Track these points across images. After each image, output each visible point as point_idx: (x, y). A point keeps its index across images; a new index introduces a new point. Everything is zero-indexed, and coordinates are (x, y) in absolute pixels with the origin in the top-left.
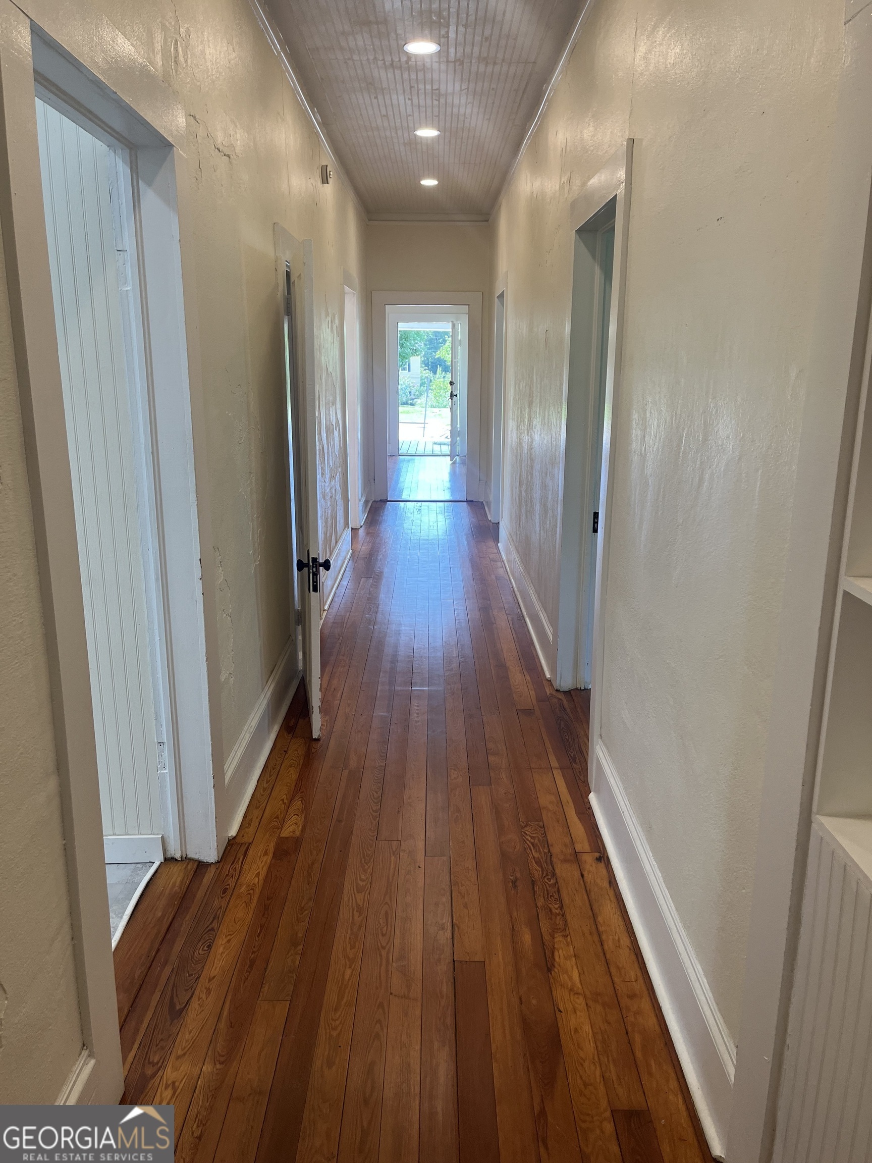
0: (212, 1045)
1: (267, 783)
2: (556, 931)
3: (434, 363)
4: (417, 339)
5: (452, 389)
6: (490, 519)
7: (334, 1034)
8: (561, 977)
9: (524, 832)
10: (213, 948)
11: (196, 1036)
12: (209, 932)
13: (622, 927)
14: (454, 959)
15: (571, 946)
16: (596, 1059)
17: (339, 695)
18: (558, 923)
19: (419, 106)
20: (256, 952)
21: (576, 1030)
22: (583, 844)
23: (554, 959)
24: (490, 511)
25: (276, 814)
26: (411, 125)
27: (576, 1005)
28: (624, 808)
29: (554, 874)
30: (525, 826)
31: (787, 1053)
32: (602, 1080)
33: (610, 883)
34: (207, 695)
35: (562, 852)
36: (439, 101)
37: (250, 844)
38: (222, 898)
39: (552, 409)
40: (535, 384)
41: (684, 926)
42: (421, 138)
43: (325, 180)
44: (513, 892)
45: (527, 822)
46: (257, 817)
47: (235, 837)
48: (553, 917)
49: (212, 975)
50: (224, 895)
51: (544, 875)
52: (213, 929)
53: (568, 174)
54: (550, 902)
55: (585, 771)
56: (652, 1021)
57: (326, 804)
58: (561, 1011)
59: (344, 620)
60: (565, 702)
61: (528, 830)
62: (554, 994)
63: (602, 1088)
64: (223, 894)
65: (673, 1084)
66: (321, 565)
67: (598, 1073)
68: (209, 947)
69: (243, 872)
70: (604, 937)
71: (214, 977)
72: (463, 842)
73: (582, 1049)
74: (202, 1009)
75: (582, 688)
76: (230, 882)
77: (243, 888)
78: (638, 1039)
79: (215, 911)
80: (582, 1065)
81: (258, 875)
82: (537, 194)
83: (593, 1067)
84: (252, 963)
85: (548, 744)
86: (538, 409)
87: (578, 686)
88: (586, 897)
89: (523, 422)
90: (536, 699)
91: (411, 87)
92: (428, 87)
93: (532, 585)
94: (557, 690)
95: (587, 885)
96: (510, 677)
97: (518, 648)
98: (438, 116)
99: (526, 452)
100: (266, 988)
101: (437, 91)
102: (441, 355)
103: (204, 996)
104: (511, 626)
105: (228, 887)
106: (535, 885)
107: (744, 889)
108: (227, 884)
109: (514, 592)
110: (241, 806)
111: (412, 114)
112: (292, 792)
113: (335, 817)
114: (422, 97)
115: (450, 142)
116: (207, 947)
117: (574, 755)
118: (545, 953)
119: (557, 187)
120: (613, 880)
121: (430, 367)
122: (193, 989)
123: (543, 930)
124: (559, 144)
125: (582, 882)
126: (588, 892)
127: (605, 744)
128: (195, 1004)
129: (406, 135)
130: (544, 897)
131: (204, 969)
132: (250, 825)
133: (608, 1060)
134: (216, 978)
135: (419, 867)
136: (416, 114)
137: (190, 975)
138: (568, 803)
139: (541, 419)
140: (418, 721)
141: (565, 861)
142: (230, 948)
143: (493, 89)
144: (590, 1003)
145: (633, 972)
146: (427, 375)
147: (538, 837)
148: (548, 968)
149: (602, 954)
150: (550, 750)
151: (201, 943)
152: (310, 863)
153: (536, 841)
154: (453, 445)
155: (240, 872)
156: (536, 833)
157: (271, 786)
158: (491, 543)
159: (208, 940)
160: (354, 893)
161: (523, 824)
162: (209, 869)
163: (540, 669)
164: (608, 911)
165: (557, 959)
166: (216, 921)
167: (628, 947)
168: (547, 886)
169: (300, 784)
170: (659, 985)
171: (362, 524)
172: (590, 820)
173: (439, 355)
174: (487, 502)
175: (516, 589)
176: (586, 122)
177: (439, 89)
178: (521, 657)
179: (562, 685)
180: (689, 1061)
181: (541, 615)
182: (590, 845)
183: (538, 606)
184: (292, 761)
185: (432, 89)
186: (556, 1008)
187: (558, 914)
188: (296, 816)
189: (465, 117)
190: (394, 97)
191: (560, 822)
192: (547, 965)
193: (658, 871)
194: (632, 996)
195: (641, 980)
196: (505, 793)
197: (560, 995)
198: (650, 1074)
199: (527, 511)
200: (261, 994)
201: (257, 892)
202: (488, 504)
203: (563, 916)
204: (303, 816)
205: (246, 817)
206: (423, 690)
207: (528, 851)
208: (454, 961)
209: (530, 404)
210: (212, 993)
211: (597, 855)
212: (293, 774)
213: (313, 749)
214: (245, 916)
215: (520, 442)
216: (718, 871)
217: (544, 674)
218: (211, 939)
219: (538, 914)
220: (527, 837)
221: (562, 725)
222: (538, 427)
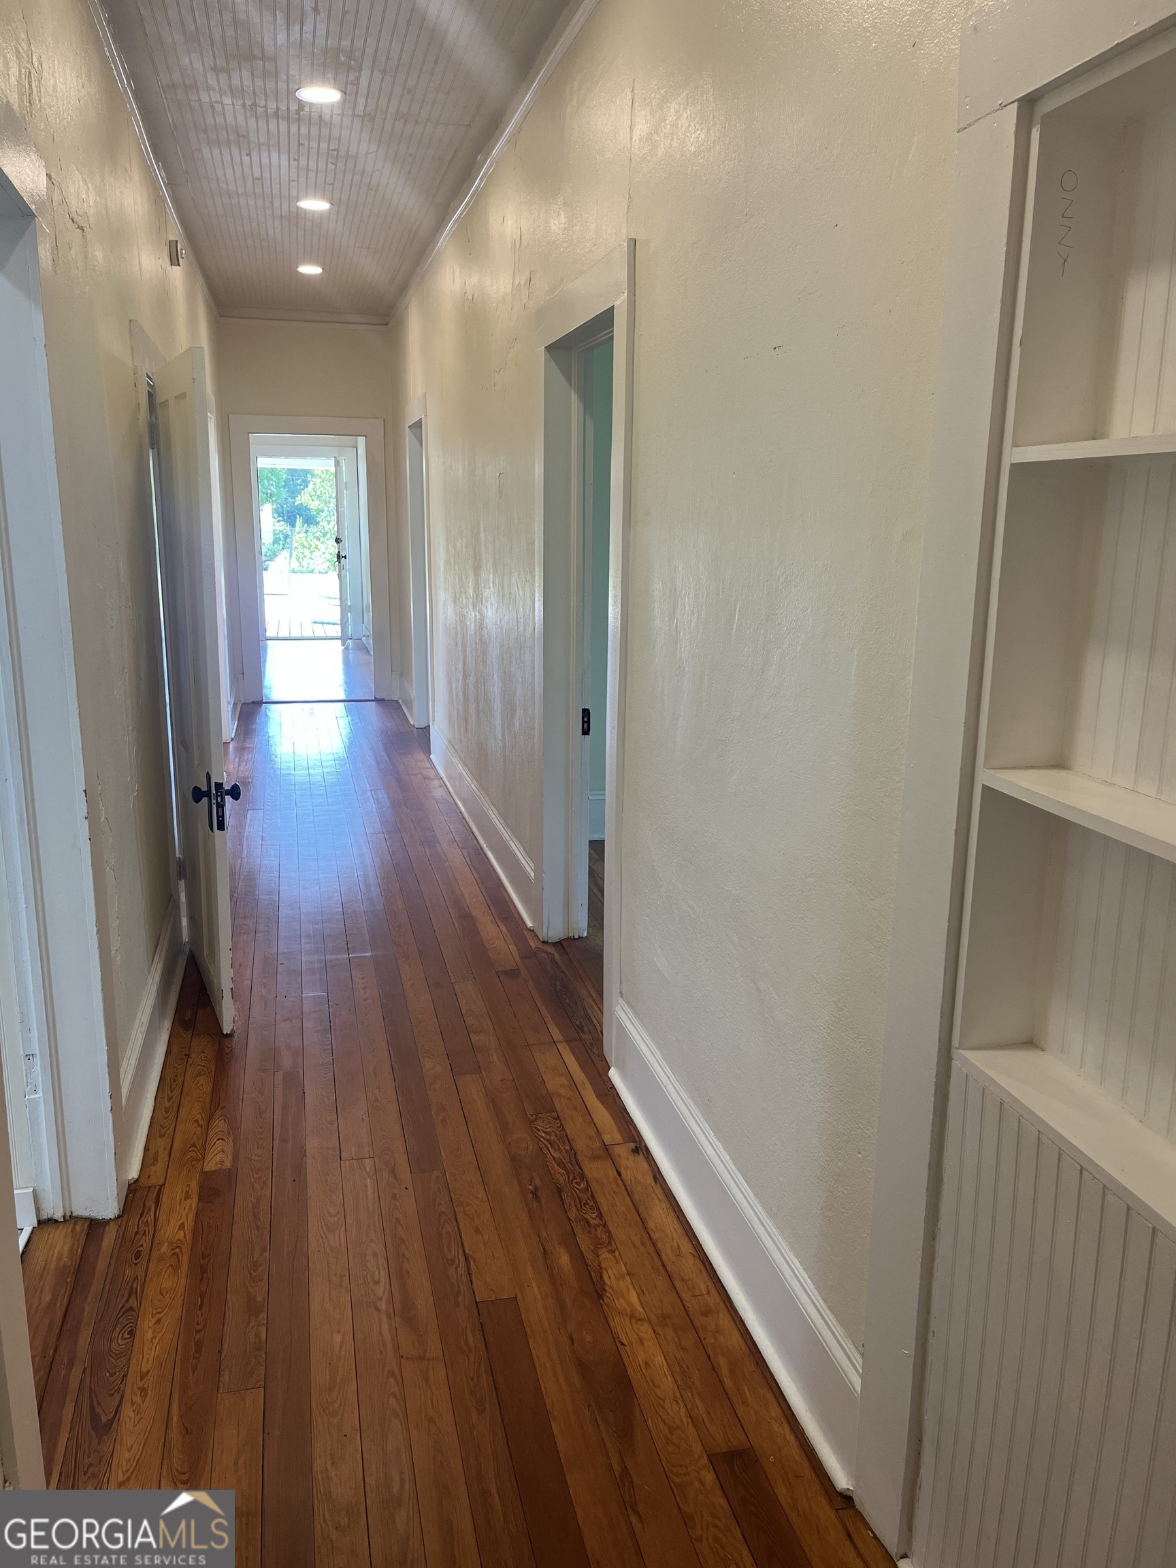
0: (165, 1461)
1: (169, 1101)
2: (599, 1246)
3: (291, 512)
4: (272, 480)
5: (339, 548)
6: (412, 723)
7: (335, 1421)
8: (616, 1302)
9: (535, 1128)
10: (137, 1335)
11: (139, 1453)
12: (126, 1315)
13: (681, 1231)
14: (476, 1301)
15: (622, 1263)
16: (678, 1395)
17: (248, 972)
18: (600, 1237)
19: (308, 170)
20: (201, 1331)
21: (647, 1364)
22: (612, 1135)
23: (604, 1282)
24: (411, 714)
25: (192, 1142)
26: (293, 192)
27: (642, 1335)
28: (665, 1080)
29: (583, 1176)
30: (536, 1119)
31: (932, 1340)
32: (690, 1420)
33: (655, 1178)
34: (100, 981)
35: (587, 1146)
36: (336, 165)
37: (162, 1185)
38: (136, 1264)
39: (515, 577)
40: (483, 543)
41: (769, 1214)
42: (305, 211)
43: (174, 261)
44: (535, 1205)
45: (536, 1115)
46: (165, 1149)
47: (137, 1179)
48: (593, 1230)
49: (144, 1370)
50: (138, 1261)
51: (571, 1178)
52: (131, 1309)
53: (527, 274)
54: (584, 1212)
55: (598, 1041)
56: (736, 1339)
57: (261, 1120)
58: (623, 1345)
59: (235, 870)
60: (557, 957)
61: (540, 1125)
62: (612, 1324)
63: (691, 1429)
64: (136, 1260)
65: (775, 1411)
66: (228, 793)
67: (683, 1412)
68: (132, 1333)
69: (159, 1224)
70: (660, 1245)
71: (148, 1372)
72: (458, 1150)
73: (658, 1387)
74: (139, 1417)
75: (576, 937)
76: (142, 1242)
77: (164, 1248)
78: (723, 1363)
79: (130, 1284)
80: (662, 1406)
81: (182, 1226)
82: (473, 295)
83: (676, 1407)
84: (199, 1347)
85: (545, 1012)
86: (491, 576)
87: (571, 934)
88: (628, 1198)
89: (465, 593)
90: (519, 956)
91: (299, 145)
92: (324, 146)
93: (493, 807)
94: (544, 942)
95: (627, 1185)
96: (479, 929)
97: (484, 891)
98: (333, 184)
99: (473, 632)
100: (226, 1377)
101: (335, 153)
102: (303, 501)
103: (138, 1399)
104: (469, 863)
105: (141, 1248)
106: (562, 1194)
107: (860, 1153)
108: (140, 1244)
109: (464, 818)
110: (139, 1136)
111: (296, 179)
112: (208, 1109)
113: (277, 1136)
114: (313, 158)
115: (344, 219)
116: (128, 1334)
117: (580, 1022)
118: (591, 1276)
119: (509, 289)
120: (657, 1173)
121: (285, 518)
122: (121, 1393)
123: (583, 1247)
124: (509, 233)
125: (619, 1181)
126: (630, 1193)
127: (628, 1003)
128: (127, 1411)
129: (285, 206)
130: (576, 1206)
131: (131, 1364)
132: (156, 1160)
133: (692, 1395)
134: (150, 1373)
135: (406, 1188)
136: (303, 179)
137: (112, 1375)
138: (584, 1084)
139: (496, 590)
140: (367, 999)
141: (594, 1158)
142: (162, 1330)
143: (410, 155)
144: (658, 1329)
145: (703, 1284)
146: (282, 528)
147: (554, 1131)
148: (598, 1293)
149: (661, 1267)
150: (549, 1019)
151: (118, 1330)
152: (254, 1201)
153: (553, 1137)
154: (344, 623)
155: (155, 1226)
156: (550, 1127)
157: (176, 1105)
158: (421, 756)
159: (127, 1324)
160: (324, 1233)
161: (531, 1118)
162: (107, 1228)
163: (516, 915)
164: (659, 1214)
165: (607, 1281)
166: (133, 1297)
167: (691, 1253)
168: (578, 1192)
169: (218, 1098)
170: (738, 1294)
171: (233, 737)
172: (616, 1103)
173: (300, 502)
174: (403, 701)
175: (466, 815)
176: (554, 211)
177: (337, 150)
178: (489, 902)
179: (550, 935)
180: (789, 1379)
181: (513, 845)
182: (621, 1134)
183: (506, 834)
184: (199, 1067)
185: (329, 149)
186: (617, 1342)
187: (598, 1226)
188: (220, 1141)
189: (369, 187)
190: (275, 155)
191: (578, 1110)
192: (595, 1290)
193: (725, 1153)
194: (707, 1312)
195: (714, 1292)
196: (502, 1081)
197: (619, 1324)
198: (745, 1403)
199: (478, 711)
200: (221, 1385)
201: (186, 1249)
202: (409, 704)
203: (605, 1227)
204: (231, 1140)
205: (148, 1150)
206: (366, 957)
207: (545, 1151)
208: (476, 1303)
209: (477, 570)
210: (149, 1393)
211: (632, 1145)
212: (205, 1085)
213: (226, 1049)
214: (175, 1284)
215: (462, 619)
216: (820, 1138)
217: (524, 923)
218: (133, 1323)
219: (573, 1229)
220: (540, 1134)
221: (559, 987)
222: (493, 600)
